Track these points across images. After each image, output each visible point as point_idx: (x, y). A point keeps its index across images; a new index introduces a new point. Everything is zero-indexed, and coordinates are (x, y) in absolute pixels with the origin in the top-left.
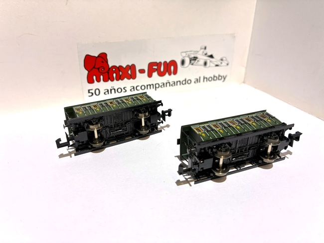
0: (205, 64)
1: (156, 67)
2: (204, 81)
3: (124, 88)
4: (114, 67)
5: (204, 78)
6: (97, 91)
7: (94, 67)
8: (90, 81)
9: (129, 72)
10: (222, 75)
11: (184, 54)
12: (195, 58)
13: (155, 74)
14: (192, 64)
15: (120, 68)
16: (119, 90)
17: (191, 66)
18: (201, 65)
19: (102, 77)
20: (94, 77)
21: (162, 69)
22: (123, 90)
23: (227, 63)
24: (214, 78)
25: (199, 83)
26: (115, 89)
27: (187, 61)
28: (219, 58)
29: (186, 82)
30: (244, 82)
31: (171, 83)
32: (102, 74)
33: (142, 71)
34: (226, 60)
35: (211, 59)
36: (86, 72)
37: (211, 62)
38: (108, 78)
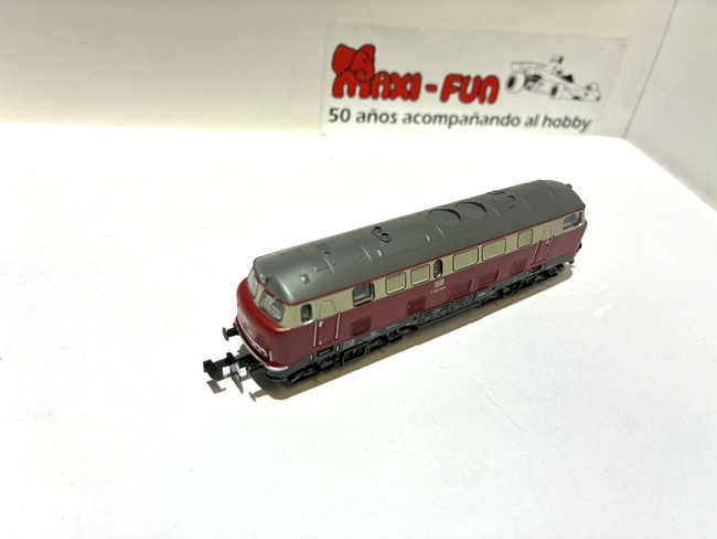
0: (554, 91)
1: (457, 84)
2: (544, 124)
3: (393, 115)
4: (383, 73)
5: (546, 119)
6: (345, 114)
7: (348, 69)
8: (337, 93)
9: (409, 87)
10: (582, 117)
11: (516, 67)
12: (536, 78)
13: (454, 97)
14: (529, 89)
15: (393, 78)
16: (384, 118)
17: (525, 92)
18: (543, 93)
19: (358, 89)
20: (346, 88)
21: (469, 89)
22: (391, 119)
23: (596, 94)
24: (565, 123)
25: (533, 128)
26: (376, 115)
27: (520, 80)
28: (584, 84)
29: (510, 121)
30: (624, 136)
31: (481, 119)
32: (361, 82)
33: (431, 88)
35: (567, 84)
36: (332, 76)
38: (369, 92)
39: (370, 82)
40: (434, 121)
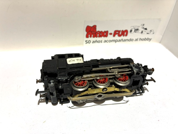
0: (142, 32)
1: (117, 32)
2: (139, 40)
3: (101, 41)
4: (99, 31)
5: (140, 39)
6: (89, 42)
7: (90, 31)
8: (87, 37)
9: (105, 34)
10: (149, 38)
12: (137, 30)
13: (117, 36)
14: (135, 32)
15: (101, 32)
16: (99, 42)
17: (135, 33)
18: (139, 33)
19: (92, 36)
20: (89, 35)
21: (120, 33)
22: (101, 42)
23: (153, 32)
24: (145, 39)
25: (137, 41)
26: (97, 41)
28: (150, 30)
29: (131, 40)
30: (160, 43)
31: (123, 40)
32: (93, 34)
33: (111, 34)
34: (153, 31)
35: (145, 30)
36: (86, 33)
37: (145, 31)
38: (95, 36)
39: (95, 34)
40: (112, 42)
